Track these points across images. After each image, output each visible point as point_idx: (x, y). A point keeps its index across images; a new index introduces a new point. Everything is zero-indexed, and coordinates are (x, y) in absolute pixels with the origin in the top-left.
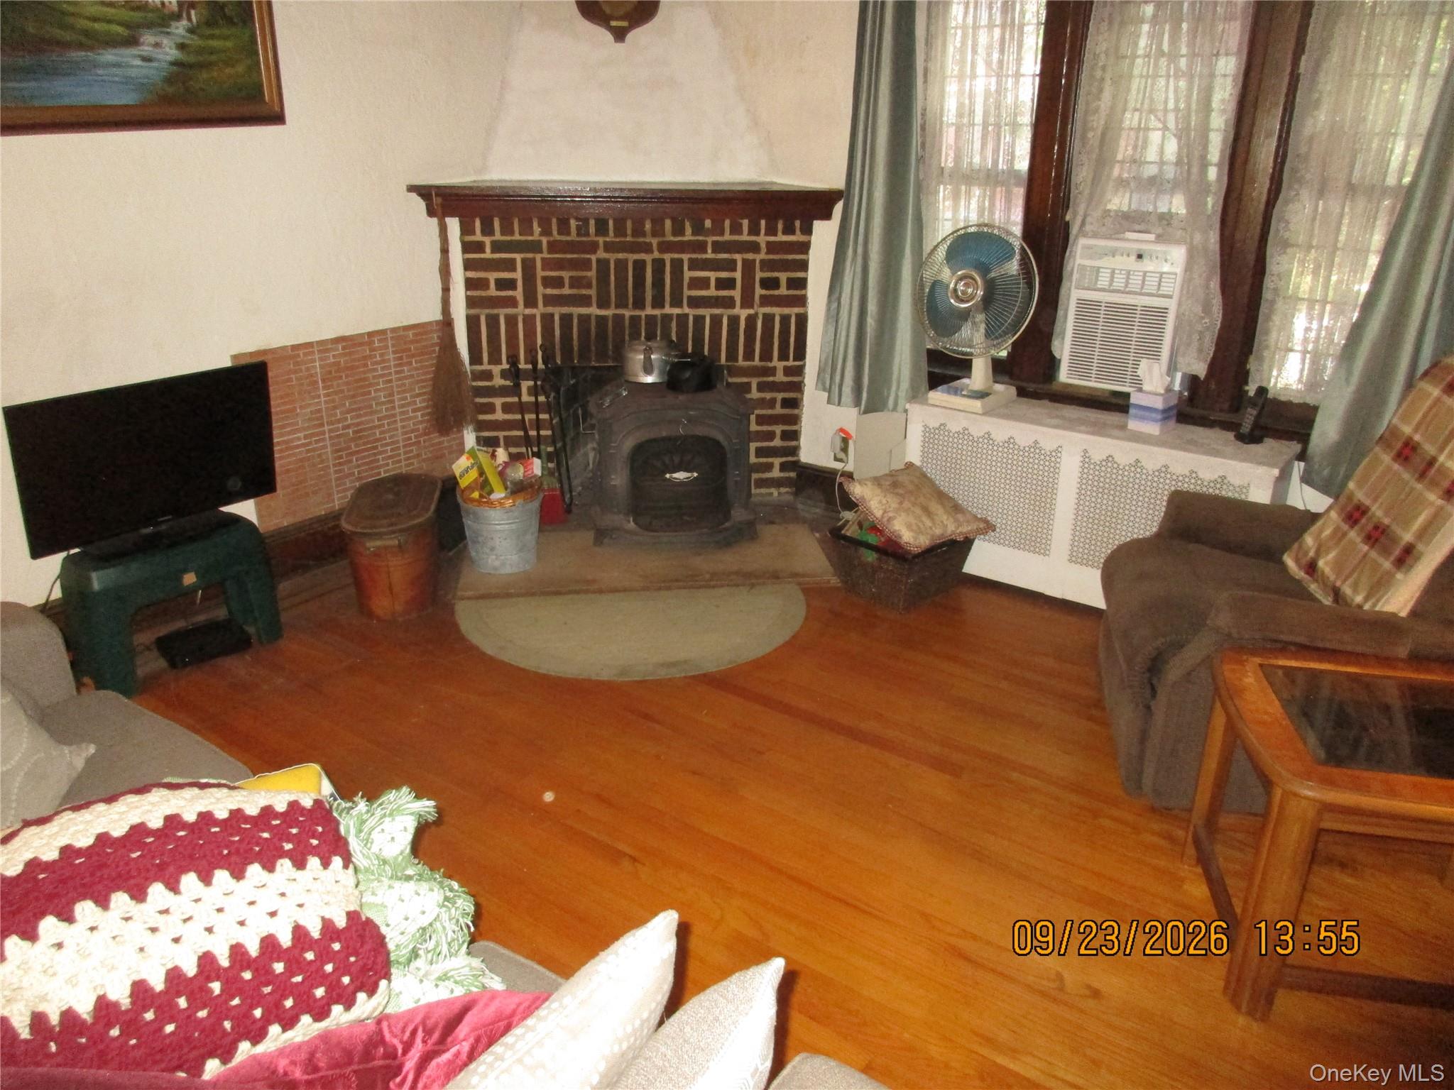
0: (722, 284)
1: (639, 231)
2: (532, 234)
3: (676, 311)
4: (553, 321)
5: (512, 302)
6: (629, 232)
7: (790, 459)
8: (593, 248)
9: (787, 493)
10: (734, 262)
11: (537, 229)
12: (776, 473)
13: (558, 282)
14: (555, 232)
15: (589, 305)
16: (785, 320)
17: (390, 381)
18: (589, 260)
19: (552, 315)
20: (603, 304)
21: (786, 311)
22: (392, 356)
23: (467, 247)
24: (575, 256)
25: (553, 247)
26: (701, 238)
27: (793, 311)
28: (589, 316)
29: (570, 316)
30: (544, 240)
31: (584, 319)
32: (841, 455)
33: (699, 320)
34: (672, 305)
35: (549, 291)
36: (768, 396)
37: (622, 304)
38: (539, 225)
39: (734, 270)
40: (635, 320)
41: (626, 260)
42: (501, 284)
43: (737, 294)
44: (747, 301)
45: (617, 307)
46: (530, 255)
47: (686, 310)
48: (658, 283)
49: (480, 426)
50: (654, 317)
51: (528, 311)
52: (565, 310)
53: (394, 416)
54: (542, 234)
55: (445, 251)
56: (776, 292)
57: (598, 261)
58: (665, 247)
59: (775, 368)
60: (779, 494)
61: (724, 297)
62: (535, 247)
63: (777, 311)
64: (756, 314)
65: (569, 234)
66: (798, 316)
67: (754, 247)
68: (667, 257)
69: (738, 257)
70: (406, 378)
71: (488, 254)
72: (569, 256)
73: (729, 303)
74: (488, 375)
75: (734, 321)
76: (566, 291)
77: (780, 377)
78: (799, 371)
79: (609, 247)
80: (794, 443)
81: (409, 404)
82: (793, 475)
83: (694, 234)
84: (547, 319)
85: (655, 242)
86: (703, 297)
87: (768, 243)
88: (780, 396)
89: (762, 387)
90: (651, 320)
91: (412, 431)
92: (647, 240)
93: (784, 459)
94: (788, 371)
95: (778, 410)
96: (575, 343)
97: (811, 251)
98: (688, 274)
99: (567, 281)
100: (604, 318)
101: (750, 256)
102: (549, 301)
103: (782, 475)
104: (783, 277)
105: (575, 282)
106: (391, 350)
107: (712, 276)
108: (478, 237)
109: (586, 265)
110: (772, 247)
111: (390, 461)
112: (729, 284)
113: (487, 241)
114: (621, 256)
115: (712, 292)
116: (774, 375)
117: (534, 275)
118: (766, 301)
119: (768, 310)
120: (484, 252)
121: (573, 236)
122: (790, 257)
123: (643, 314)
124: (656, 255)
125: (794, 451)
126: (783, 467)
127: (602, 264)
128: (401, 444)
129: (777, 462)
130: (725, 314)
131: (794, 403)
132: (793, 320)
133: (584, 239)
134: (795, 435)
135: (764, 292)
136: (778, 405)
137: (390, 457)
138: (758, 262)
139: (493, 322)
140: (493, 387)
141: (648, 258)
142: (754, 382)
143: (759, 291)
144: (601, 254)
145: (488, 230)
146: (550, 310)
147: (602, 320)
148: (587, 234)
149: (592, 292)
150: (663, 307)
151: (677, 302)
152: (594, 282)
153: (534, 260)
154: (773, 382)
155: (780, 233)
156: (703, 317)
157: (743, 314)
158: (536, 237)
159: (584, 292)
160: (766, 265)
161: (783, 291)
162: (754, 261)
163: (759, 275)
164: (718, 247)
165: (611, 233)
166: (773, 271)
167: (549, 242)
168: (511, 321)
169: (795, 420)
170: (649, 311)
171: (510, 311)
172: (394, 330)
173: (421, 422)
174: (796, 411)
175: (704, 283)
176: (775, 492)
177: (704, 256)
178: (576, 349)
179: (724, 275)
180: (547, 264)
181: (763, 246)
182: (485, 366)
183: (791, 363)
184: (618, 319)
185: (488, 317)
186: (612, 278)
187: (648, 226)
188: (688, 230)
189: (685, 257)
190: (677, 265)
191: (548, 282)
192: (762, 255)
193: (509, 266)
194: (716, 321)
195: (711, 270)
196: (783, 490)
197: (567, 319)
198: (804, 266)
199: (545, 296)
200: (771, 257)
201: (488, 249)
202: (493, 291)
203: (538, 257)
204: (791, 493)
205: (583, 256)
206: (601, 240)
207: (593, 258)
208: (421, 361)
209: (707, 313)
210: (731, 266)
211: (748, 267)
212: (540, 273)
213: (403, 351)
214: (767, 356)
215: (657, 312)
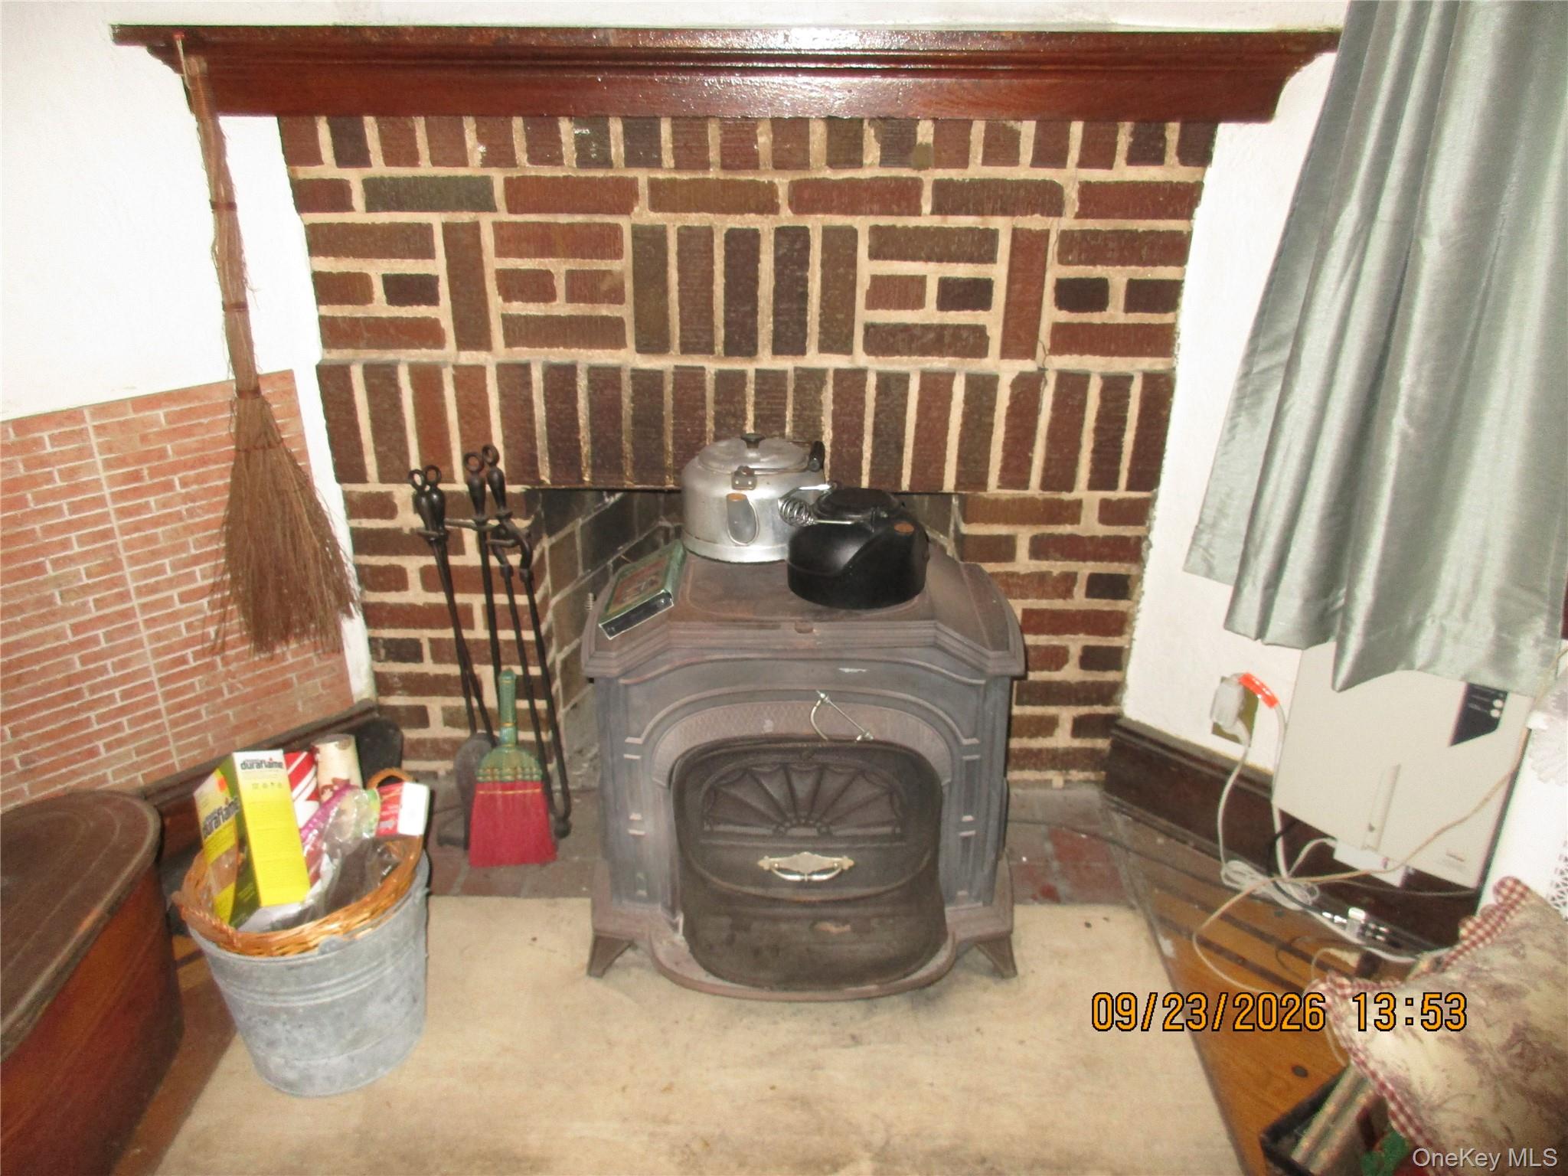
0: (955, 295)
1: (740, 153)
2: (464, 163)
3: (835, 362)
4: (528, 384)
5: (427, 334)
6: (714, 155)
7: (1100, 709)
8: (622, 197)
9: (1087, 781)
10: (991, 236)
11: (475, 149)
12: (1062, 739)
13: (538, 287)
14: (522, 157)
15: (619, 343)
16: (1115, 388)
17: (106, 534)
18: (616, 229)
19: (525, 368)
20: (652, 341)
21: (1119, 365)
22: (103, 475)
23: (307, 196)
24: (579, 218)
25: (521, 195)
26: (905, 173)
27: (1137, 366)
28: (616, 371)
29: (570, 370)
30: (498, 177)
31: (605, 380)
32: (1240, 729)
33: (892, 386)
34: (825, 348)
35: (518, 308)
36: (1056, 567)
37: (697, 342)
38: (481, 138)
39: (990, 258)
40: (731, 383)
41: (709, 232)
42: (402, 289)
43: (992, 320)
44: (1020, 341)
45: (686, 349)
46: (465, 217)
47: (860, 358)
48: (791, 291)
49: (374, 616)
50: (779, 376)
51: (468, 358)
52: (560, 355)
53: (126, 614)
54: (487, 161)
55: (224, 205)
56: (1096, 318)
57: (638, 232)
58: (808, 197)
59: (1078, 503)
60: (1066, 782)
61: (958, 328)
62: (477, 196)
63: (1096, 366)
64: (1042, 371)
65: (556, 160)
66: (1150, 378)
67: (1047, 199)
68: (816, 223)
69: (1002, 225)
70: (156, 522)
71: (359, 215)
72: (564, 219)
73: (973, 342)
74: (384, 506)
75: (982, 389)
76: (561, 308)
77: (1090, 525)
78: (1139, 513)
79: (663, 197)
80: (1110, 676)
81: (171, 583)
82: (1102, 744)
83: (884, 162)
84: (515, 376)
85: (782, 182)
86: (906, 328)
87: (1086, 189)
88: (1085, 569)
89: (1040, 548)
90: (770, 381)
91: (187, 643)
92: (764, 179)
93: (1084, 710)
94: (1110, 512)
95: (1080, 600)
96: (584, 435)
97: (1199, 212)
98: (867, 268)
99: (560, 285)
100: (657, 376)
101: (1034, 222)
102: (519, 331)
103: (1077, 743)
104: (1118, 277)
105: (582, 287)
106: (99, 459)
107: (932, 272)
108: (328, 169)
109: (605, 242)
110: (1094, 199)
111: (124, 720)
112: (976, 294)
113: (354, 177)
114: (695, 219)
115: (929, 314)
116: (1075, 519)
117: (478, 264)
118: (1067, 339)
119: (1071, 362)
120: (347, 207)
121: (568, 168)
122: (1142, 225)
123: (749, 367)
124: (786, 217)
125: (1110, 693)
126: (1081, 727)
127: (650, 241)
128: (155, 677)
129: (1067, 715)
130: (960, 368)
131: (1120, 587)
132: (1136, 389)
133: (599, 174)
134: (1114, 659)
135: (1064, 317)
136: (1079, 590)
137: (122, 711)
138: (1053, 238)
139: (381, 379)
140: (397, 532)
141: (765, 225)
142: (1024, 535)
143: (1051, 314)
144: (644, 215)
145: (351, 153)
146: (522, 354)
147: (649, 382)
148: (606, 162)
149: (625, 311)
150: (801, 351)
151: (836, 340)
152: (629, 286)
153: (475, 227)
154: (1072, 538)
155: (1120, 159)
156: (903, 379)
157: (1007, 371)
158: (474, 168)
159: (605, 310)
160: (1076, 246)
161: (1115, 313)
162: (1045, 235)
163: (1055, 271)
164: (949, 198)
165: (668, 160)
166: (1093, 262)
167: (508, 182)
168: (427, 380)
169: (1119, 624)
170: (767, 360)
171: (423, 355)
172: (101, 410)
173: (205, 622)
174: (1122, 605)
175: (908, 292)
176: (1056, 778)
177: (912, 222)
178: (586, 449)
179: (962, 271)
180: (510, 240)
181: (1072, 195)
182: (374, 485)
183: (1121, 493)
184: (689, 379)
185: (370, 370)
186: (673, 276)
187: (764, 140)
188: (872, 151)
189: (862, 224)
190: (840, 245)
191: (513, 285)
192: (1068, 221)
193: (417, 242)
194: (936, 388)
195: (928, 259)
196: (1076, 775)
197: (561, 378)
198: (1176, 249)
199: (507, 319)
200: (1091, 224)
201: (358, 199)
202: (380, 307)
203: (486, 222)
204: (1096, 783)
205: (598, 219)
206: (642, 176)
207: (625, 223)
208: (200, 479)
209: (912, 366)
210: (982, 247)
211: (1029, 249)
212: (493, 263)
213: (143, 458)
214: (1060, 475)
215: (787, 364)
